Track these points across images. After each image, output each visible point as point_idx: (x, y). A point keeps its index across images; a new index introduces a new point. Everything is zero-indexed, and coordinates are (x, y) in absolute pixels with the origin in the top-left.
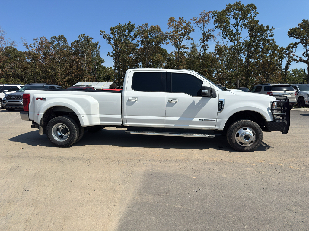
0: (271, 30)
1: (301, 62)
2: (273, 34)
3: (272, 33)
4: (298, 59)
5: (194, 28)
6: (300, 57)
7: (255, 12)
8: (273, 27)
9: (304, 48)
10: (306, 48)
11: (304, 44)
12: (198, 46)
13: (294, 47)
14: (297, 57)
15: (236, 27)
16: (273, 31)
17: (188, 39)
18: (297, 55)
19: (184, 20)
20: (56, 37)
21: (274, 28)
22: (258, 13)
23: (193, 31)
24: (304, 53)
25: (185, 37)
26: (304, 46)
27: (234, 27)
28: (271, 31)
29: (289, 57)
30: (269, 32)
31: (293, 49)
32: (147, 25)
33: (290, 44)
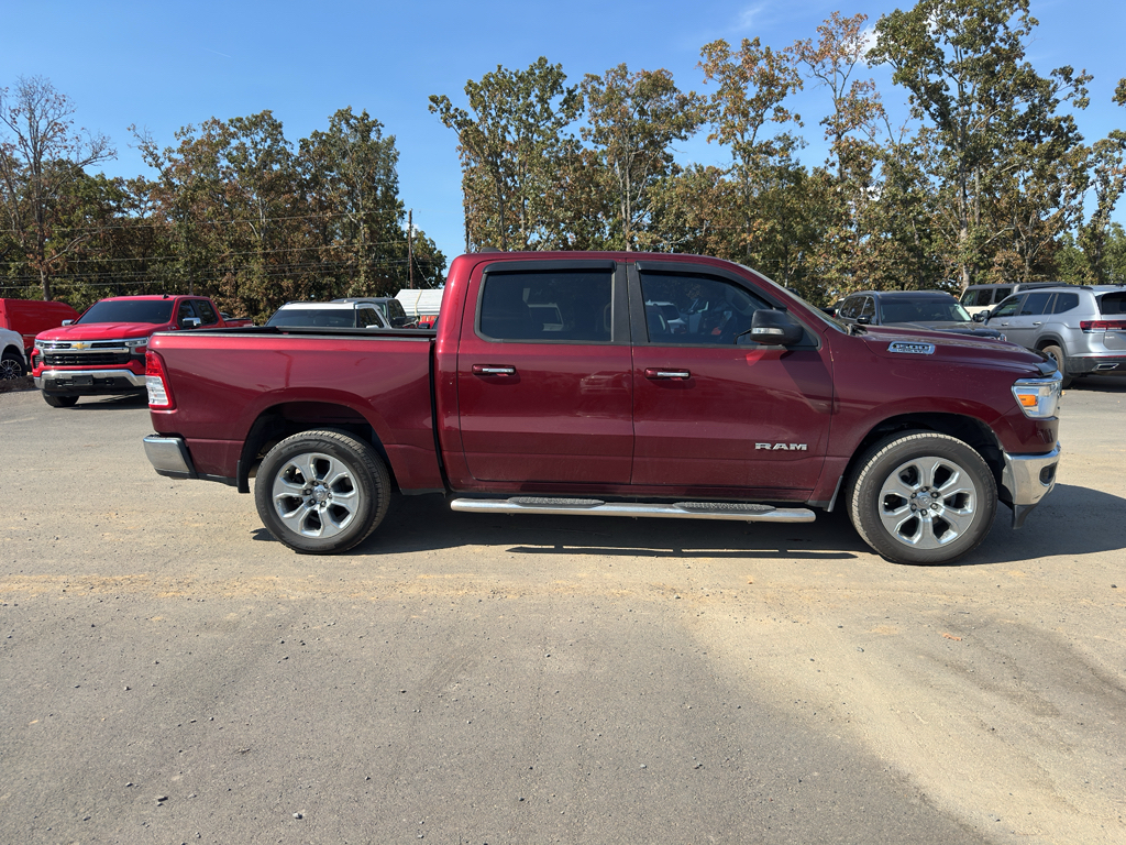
0: (1080, 81)
2: (1087, 96)
3: (1084, 92)
5: (801, 77)
7: (1023, 18)
8: (1084, 72)
12: (803, 147)
15: (958, 76)
16: (1087, 85)
17: (783, 119)
19: (762, 48)
20: (240, 120)
21: (1088, 74)
22: (1035, 22)
23: (798, 89)
25: (769, 113)
27: (951, 76)
28: (1080, 87)
29: (1106, 182)
30: (1073, 89)
31: (1121, 153)
32: (624, 68)
33: (1111, 135)
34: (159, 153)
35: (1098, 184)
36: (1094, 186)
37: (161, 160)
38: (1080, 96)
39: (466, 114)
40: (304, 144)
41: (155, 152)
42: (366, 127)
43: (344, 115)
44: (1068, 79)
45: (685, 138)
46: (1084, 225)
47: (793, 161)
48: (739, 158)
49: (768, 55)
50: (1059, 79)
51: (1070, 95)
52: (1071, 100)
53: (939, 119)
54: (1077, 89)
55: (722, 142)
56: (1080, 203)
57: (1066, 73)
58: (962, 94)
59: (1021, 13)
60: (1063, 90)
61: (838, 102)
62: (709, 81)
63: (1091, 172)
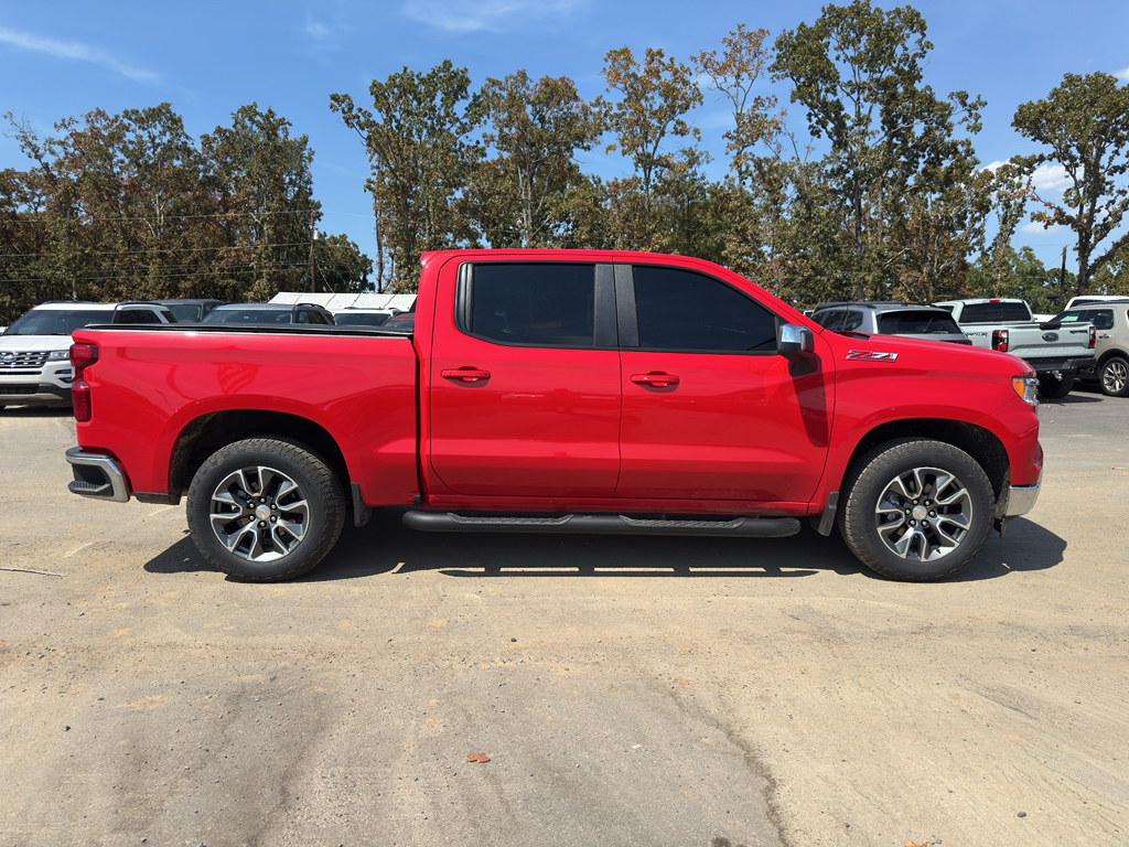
0: (974, 107)
1: (1061, 223)
2: (979, 121)
3: (977, 117)
4: (1051, 214)
5: (701, 91)
6: (1058, 209)
7: (920, 41)
8: (978, 97)
9: (1068, 173)
10: (1074, 176)
11: (1067, 162)
12: (708, 162)
13: (1026, 169)
14: (1047, 208)
15: (855, 96)
16: (981, 111)
17: (683, 133)
18: (1048, 201)
19: (666, 60)
21: (982, 99)
22: (929, 45)
23: (697, 103)
24: (1068, 192)
25: (670, 126)
26: (1067, 168)
27: (848, 95)
28: (974, 112)
29: (1007, 206)
30: (967, 114)
31: (1021, 178)
32: (523, 75)
33: (1012, 160)
34: (40, 144)
35: (1000, 208)
36: (995, 211)
37: (41, 151)
38: (973, 121)
39: (370, 115)
40: (206, 140)
41: (34, 142)
42: (272, 126)
43: (249, 112)
44: (964, 104)
45: (588, 148)
46: (986, 248)
47: (699, 176)
48: (641, 170)
49: (671, 67)
50: (955, 103)
51: (965, 119)
52: (965, 123)
53: (835, 138)
54: (971, 114)
55: (624, 153)
56: (982, 226)
57: (963, 97)
58: (858, 113)
59: (918, 36)
60: (958, 115)
61: (739, 117)
62: (612, 90)
63: (993, 197)
